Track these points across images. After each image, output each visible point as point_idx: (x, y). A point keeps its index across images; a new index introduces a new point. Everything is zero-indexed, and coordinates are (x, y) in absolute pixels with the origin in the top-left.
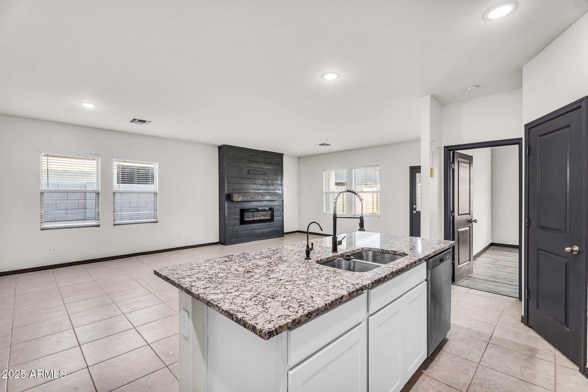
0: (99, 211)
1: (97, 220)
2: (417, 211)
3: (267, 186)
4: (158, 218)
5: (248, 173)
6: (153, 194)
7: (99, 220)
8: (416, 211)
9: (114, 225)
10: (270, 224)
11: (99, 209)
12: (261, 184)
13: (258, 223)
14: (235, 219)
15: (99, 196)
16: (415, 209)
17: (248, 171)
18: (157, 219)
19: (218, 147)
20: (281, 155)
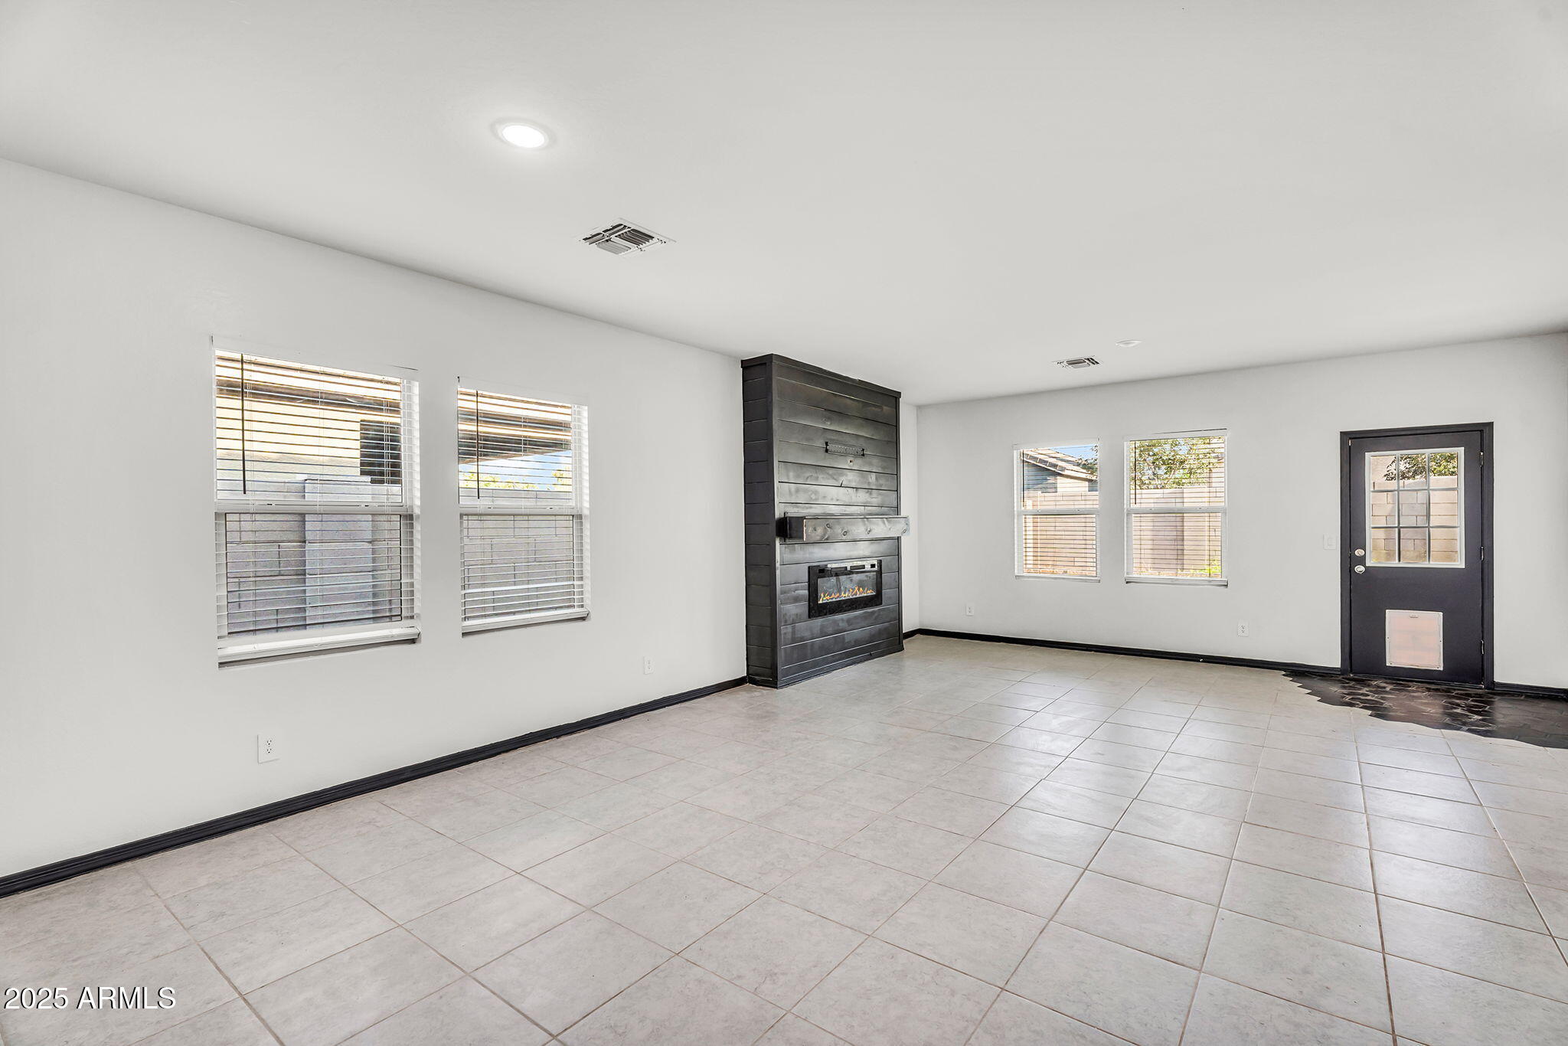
0: (412, 585)
1: (407, 618)
2: (1367, 565)
3: (867, 492)
4: (587, 602)
5: (827, 451)
6: (571, 518)
7: (412, 617)
8: (1365, 567)
9: (464, 634)
10: (873, 613)
11: (412, 576)
12: (853, 485)
13: (849, 610)
14: (796, 599)
15: (412, 526)
16: (1362, 560)
17: (827, 444)
18: (582, 606)
19: (742, 361)
20: (894, 397)
